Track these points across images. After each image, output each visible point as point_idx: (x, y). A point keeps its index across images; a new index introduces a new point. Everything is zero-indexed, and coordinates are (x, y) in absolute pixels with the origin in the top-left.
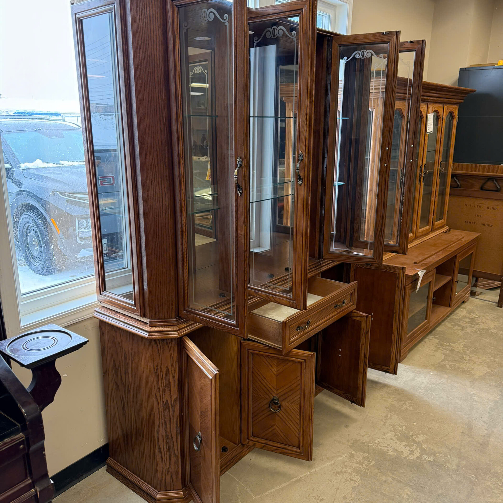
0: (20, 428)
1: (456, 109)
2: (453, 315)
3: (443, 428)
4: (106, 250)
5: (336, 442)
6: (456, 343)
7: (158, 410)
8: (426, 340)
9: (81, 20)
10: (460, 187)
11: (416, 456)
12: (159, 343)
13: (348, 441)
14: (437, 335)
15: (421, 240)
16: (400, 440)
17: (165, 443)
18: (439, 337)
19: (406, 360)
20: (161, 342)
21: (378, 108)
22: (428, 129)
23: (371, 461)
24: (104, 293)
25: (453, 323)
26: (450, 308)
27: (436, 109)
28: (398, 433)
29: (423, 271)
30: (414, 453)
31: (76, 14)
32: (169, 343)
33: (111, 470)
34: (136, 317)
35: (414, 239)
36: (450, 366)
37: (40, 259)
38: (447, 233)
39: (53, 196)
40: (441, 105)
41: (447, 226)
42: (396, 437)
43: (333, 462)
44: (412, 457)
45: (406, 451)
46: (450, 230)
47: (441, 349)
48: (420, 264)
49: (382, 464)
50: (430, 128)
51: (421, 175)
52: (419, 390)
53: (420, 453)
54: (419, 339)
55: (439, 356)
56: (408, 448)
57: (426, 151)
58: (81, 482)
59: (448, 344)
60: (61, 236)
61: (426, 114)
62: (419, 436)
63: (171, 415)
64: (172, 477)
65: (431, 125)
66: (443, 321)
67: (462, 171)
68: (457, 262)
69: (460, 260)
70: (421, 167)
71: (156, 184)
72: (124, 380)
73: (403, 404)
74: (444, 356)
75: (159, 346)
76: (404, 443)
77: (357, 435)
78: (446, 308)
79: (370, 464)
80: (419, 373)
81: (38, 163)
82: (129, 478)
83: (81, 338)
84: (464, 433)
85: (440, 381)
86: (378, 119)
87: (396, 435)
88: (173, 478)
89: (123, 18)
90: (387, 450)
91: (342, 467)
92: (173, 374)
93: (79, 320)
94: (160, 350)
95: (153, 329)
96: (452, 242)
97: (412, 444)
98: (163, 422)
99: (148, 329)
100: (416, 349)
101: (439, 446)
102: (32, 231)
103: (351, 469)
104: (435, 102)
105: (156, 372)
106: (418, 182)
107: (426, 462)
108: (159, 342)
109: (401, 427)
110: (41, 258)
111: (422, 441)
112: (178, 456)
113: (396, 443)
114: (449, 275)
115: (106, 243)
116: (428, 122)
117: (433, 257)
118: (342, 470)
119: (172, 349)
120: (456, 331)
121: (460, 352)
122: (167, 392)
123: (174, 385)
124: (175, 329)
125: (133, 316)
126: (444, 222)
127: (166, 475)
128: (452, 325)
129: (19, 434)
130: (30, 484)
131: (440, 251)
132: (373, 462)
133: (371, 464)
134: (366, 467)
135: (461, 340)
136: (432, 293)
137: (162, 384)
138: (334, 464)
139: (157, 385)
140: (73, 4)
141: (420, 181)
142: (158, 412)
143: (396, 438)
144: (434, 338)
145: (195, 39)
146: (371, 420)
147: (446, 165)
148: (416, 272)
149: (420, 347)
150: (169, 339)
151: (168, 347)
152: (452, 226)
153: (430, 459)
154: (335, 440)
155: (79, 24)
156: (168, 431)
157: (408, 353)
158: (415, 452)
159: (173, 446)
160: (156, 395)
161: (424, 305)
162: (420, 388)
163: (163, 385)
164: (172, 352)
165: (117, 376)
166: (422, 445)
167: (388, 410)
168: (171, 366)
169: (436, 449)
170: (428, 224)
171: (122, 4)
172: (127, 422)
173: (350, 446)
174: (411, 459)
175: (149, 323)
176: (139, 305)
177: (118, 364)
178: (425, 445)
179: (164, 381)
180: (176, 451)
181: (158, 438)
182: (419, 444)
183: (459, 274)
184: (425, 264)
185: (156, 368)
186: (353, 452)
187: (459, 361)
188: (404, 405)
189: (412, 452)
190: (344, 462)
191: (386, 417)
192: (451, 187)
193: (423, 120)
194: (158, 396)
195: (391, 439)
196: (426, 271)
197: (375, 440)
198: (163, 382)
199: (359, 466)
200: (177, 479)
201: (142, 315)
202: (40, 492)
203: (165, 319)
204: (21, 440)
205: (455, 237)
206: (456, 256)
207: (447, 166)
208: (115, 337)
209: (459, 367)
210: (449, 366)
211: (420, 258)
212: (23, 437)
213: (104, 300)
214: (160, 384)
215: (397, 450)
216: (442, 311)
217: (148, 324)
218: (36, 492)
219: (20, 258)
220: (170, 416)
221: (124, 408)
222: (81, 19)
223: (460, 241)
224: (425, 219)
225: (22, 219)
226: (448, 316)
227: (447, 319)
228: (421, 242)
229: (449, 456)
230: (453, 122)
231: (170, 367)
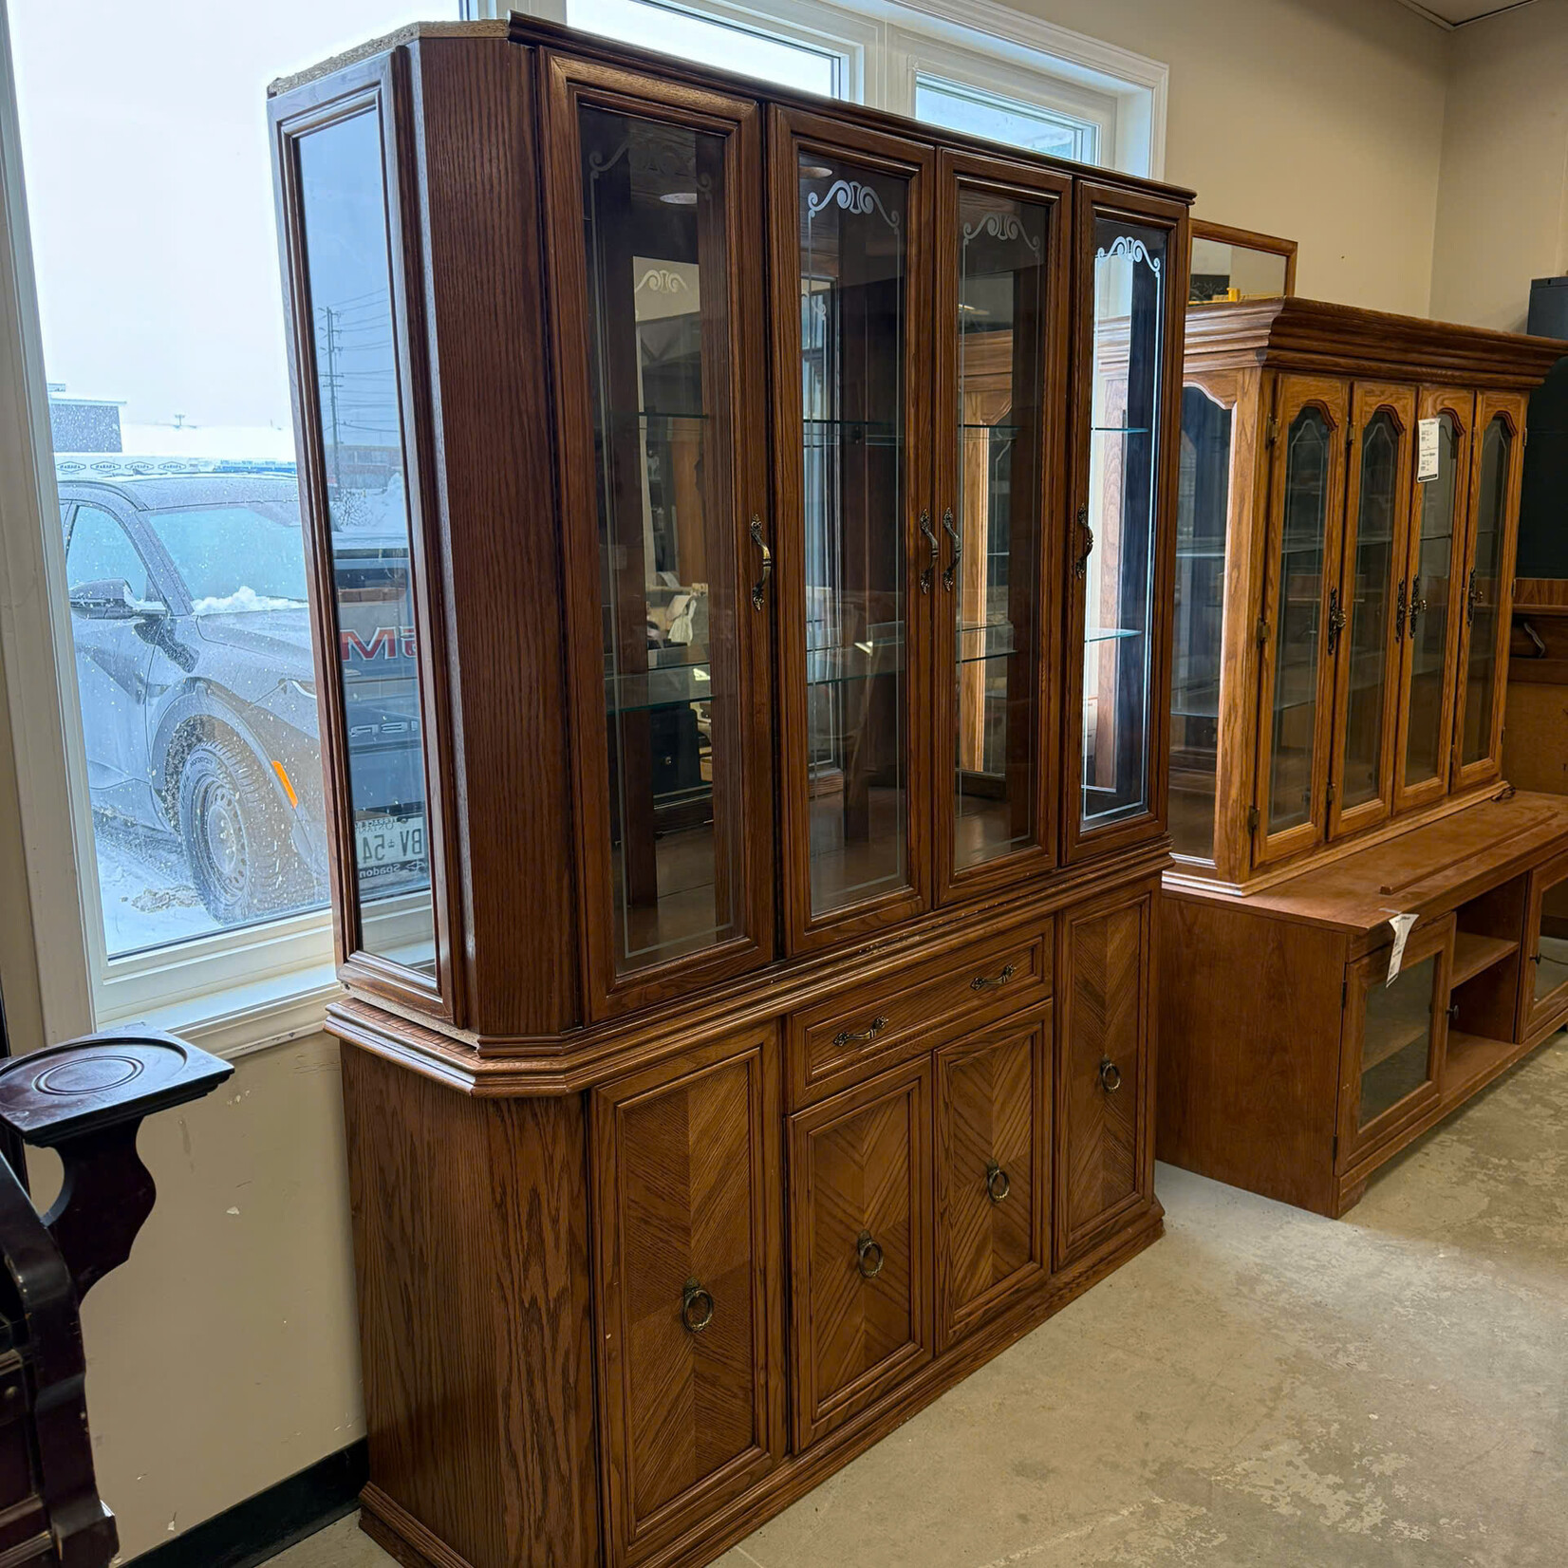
0: (11, 1331)
1: (1519, 407)
2: (1528, 1069)
3: (1469, 1434)
4: (420, 852)
5: (1101, 1467)
6: (1532, 1161)
7: (505, 1325)
8: (1432, 1148)
9: (296, 141)
10: (1544, 657)
11: (1368, 1522)
12: (509, 1110)
13: (1144, 1463)
14: (1467, 1134)
15: (1413, 822)
16: (1319, 1465)
17: (528, 1435)
18: (1476, 1138)
19: (1357, 1208)
20: (513, 1108)
21: (1246, 399)
22: (1423, 468)
23: (1214, 1531)
24: (356, 956)
25: (1525, 1096)
26: (1517, 1047)
27: (1448, 404)
28: (1313, 1445)
29: (1407, 915)
30: (1363, 1514)
31: (280, 124)
32: (538, 1110)
33: (375, 1527)
34: (446, 1030)
35: (1387, 818)
36: (1508, 1234)
37: (237, 885)
38: (1503, 801)
39: (282, 694)
40: (1464, 393)
41: (1503, 779)
42: (1307, 1456)
43: (1087, 1529)
44: (1354, 1526)
45: (1336, 1505)
46: (1513, 793)
47: (1479, 1176)
48: (1402, 894)
49: (1252, 1544)
50: (1429, 464)
51: (1405, 612)
52: (1396, 1308)
53: (1382, 1514)
54: (1405, 1145)
55: (1473, 1199)
56: (1342, 1495)
57: (1419, 538)
58: (278, 1557)
59: (1504, 1162)
60: (302, 812)
61: (1413, 420)
62: (1386, 1458)
63: (548, 1346)
64: (550, 1549)
65: (1431, 454)
66: (1492, 1087)
67: (1550, 603)
68: (1533, 895)
69: (1543, 890)
70: (1403, 586)
71: (500, 614)
72: (409, 1231)
73: (1338, 1350)
74: (1486, 1200)
75: (509, 1122)
76: (1331, 1479)
77: (1175, 1445)
78: (1504, 1045)
79: (1210, 1541)
80: (1399, 1251)
81: (246, 597)
82: (422, 1549)
83: (211, 1062)
84: (1538, 1453)
85: (1469, 1281)
86: (1249, 435)
87: (1306, 1449)
88: (554, 1556)
89: (402, 124)
90: (1273, 1497)
91: (1116, 1549)
92: (553, 1212)
93: (278, 1038)
94: (510, 1132)
95: (490, 1066)
96: (1516, 827)
97: (1359, 1481)
98: (523, 1368)
99: (474, 1063)
100: (1395, 1174)
101: (1450, 1491)
102: (219, 798)
103: (1145, 1555)
104: (1445, 384)
105: (500, 1205)
106: (1392, 633)
107: (1402, 1545)
108: (509, 1106)
109: (1325, 1424)
110: (242, 880)
111: (1395, 1474)
112: (570, 1481)
113: (1304, 1476)
114: (1506, 938)
115: (419, 830)
116: (1422, 445)
117: (1448, 872)
118: (1115, 1557)
119: (549, 1129)
120: (1534, 1123)
121: (1544, 1188)
122: (535, 1270)
123: (557, 1246)
124: (556, 1066)
125: (436, 1026)
126: (1493, 767)
127: (533, 1541)
128: (1521, 1101)
129: (7, 1351)
130: (36, 1513)
131: (1469, 857)
132: (1222, 1537)
133: (1215, 1543)
134: (1198, 1550)
135: (1549, 1151)
136: (1444, 994)
137: (516, 1243)
138: (1089, 1536)
139: (503, 1246)
140: (275, 94)
141: (1400, 628)
142: (505, 1333)
143: (1305, 1461)
144: (1458, 1141)
145: (662, 198)
146: (1223, 1399)
147: (1492, 584)
148: (1384, 919)
149: (1407, 1170)
150: (538, 1099)
151: (538, 1124)
152: (1519, 778)
153: (1417, 1536)
154: (1100, 1460)
155: (290, 152)
156: (539, 1394)
157: (1367, 1189)
158: (1366, 1509)
159: (555, 1448)
160: (499, 1279)
161: (1416, 1033)
162: (1400, 1302)
163: (520, 1247)
164: (549, 1140)
165: (390, 1217)
166: (1391, 1486)
167: (1284, 1367)
168: (545, 1186)
169: (1439, 1502)
170: (1435, 772)
171: (400, 82)
172: (418, 1365)
173: (1149, 1482)
174: (1352, 1530)
175: (477, 1046)
176: (450, 989)
177: (393, 1178)
178: (1403, 1488)
179: (525, 1233)
180: (564, 1466)
181: (507, 1417)
182: (1383, 1483)
183: (1542, 938)
184: (1417, 896)
185: (499, 1190)
186: (1157, 1500)
187: (1539, 1219)
188: (1341, 1352)
189: (1356, 1509)
190: (1124, 1533)
191: (1277, 1390)
192: (1512, 654)
193: (1401, 438)
194: (507, 1283)
195: (1290, 1463)
196: (1416, 916)
197: (1233, 1465)
198: (522, 1238)
199: (1173, 1547)
200: (566, 1557)
201: (459, 1020)
202: (65, 1541)
203: (527, 1034)
204: (12, 1368)
205: (1529, 815)
206: (1528, 874)
207: (1494, 589)
208: (385, 1095)
209: (1536, 1237)
210: (1504, 1233)
211: (1403, 877)
212: (17, 1362)
213: (357, 980)
214: (512, 1243)
215: (1304, 1500)
216: (1489, 1054)
217: (475, 1048)
218: (54, 1540)
219: (185, 883)
220: (544, 1350)
221: (409, 1320)
222: (294, 136)
223: (1543, 826)
224: (1423, 756)
225: (192, 764)
226: (1511, 1073)
227: (1505, 1081)
228: (1412, 827)
229: (1483, 1528)
230: (1509, 446)
231: (543, 1189)
